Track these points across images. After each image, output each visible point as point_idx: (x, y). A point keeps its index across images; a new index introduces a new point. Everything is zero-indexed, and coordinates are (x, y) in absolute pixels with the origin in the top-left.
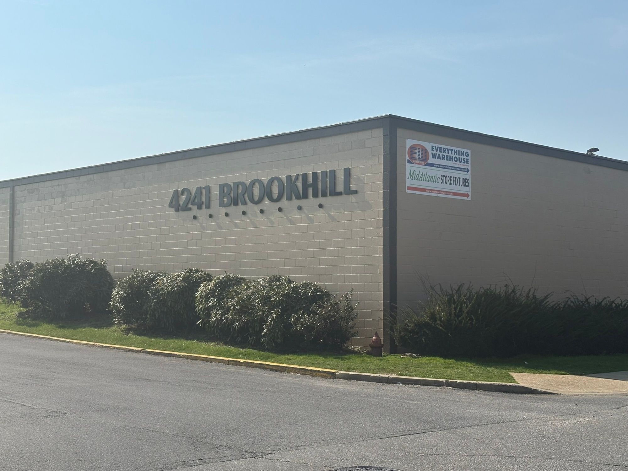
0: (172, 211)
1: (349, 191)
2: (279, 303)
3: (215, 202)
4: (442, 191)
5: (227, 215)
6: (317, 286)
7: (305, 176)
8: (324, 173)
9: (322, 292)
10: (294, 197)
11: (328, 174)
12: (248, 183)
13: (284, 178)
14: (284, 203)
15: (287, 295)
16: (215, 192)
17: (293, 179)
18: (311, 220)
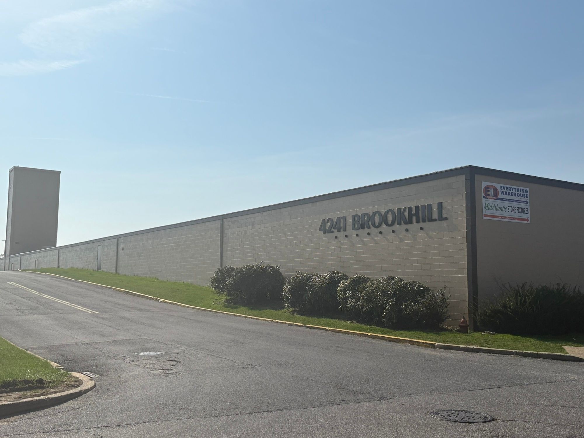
0: (321, 233)
1: (441, 218)
2: (394, 295)
3: (349, 227)
4: (509, 217)
5: (357, 235)
6: (420, 284)
7: (410, 209)
8: (424, 206)
9: (424, 287)
10: (403, 223)
11: (427, 207)
12: (371, 214)
13: (396, 210)
14: (396, 227)
15: (399, 290)
16: (349, 220)
17: (402, 210)
18: (415, 239)
